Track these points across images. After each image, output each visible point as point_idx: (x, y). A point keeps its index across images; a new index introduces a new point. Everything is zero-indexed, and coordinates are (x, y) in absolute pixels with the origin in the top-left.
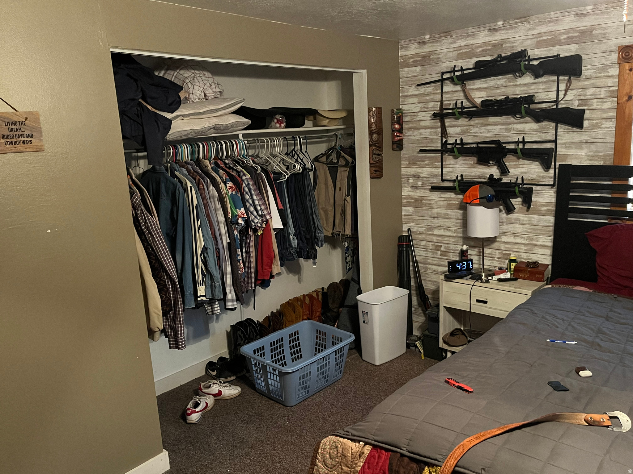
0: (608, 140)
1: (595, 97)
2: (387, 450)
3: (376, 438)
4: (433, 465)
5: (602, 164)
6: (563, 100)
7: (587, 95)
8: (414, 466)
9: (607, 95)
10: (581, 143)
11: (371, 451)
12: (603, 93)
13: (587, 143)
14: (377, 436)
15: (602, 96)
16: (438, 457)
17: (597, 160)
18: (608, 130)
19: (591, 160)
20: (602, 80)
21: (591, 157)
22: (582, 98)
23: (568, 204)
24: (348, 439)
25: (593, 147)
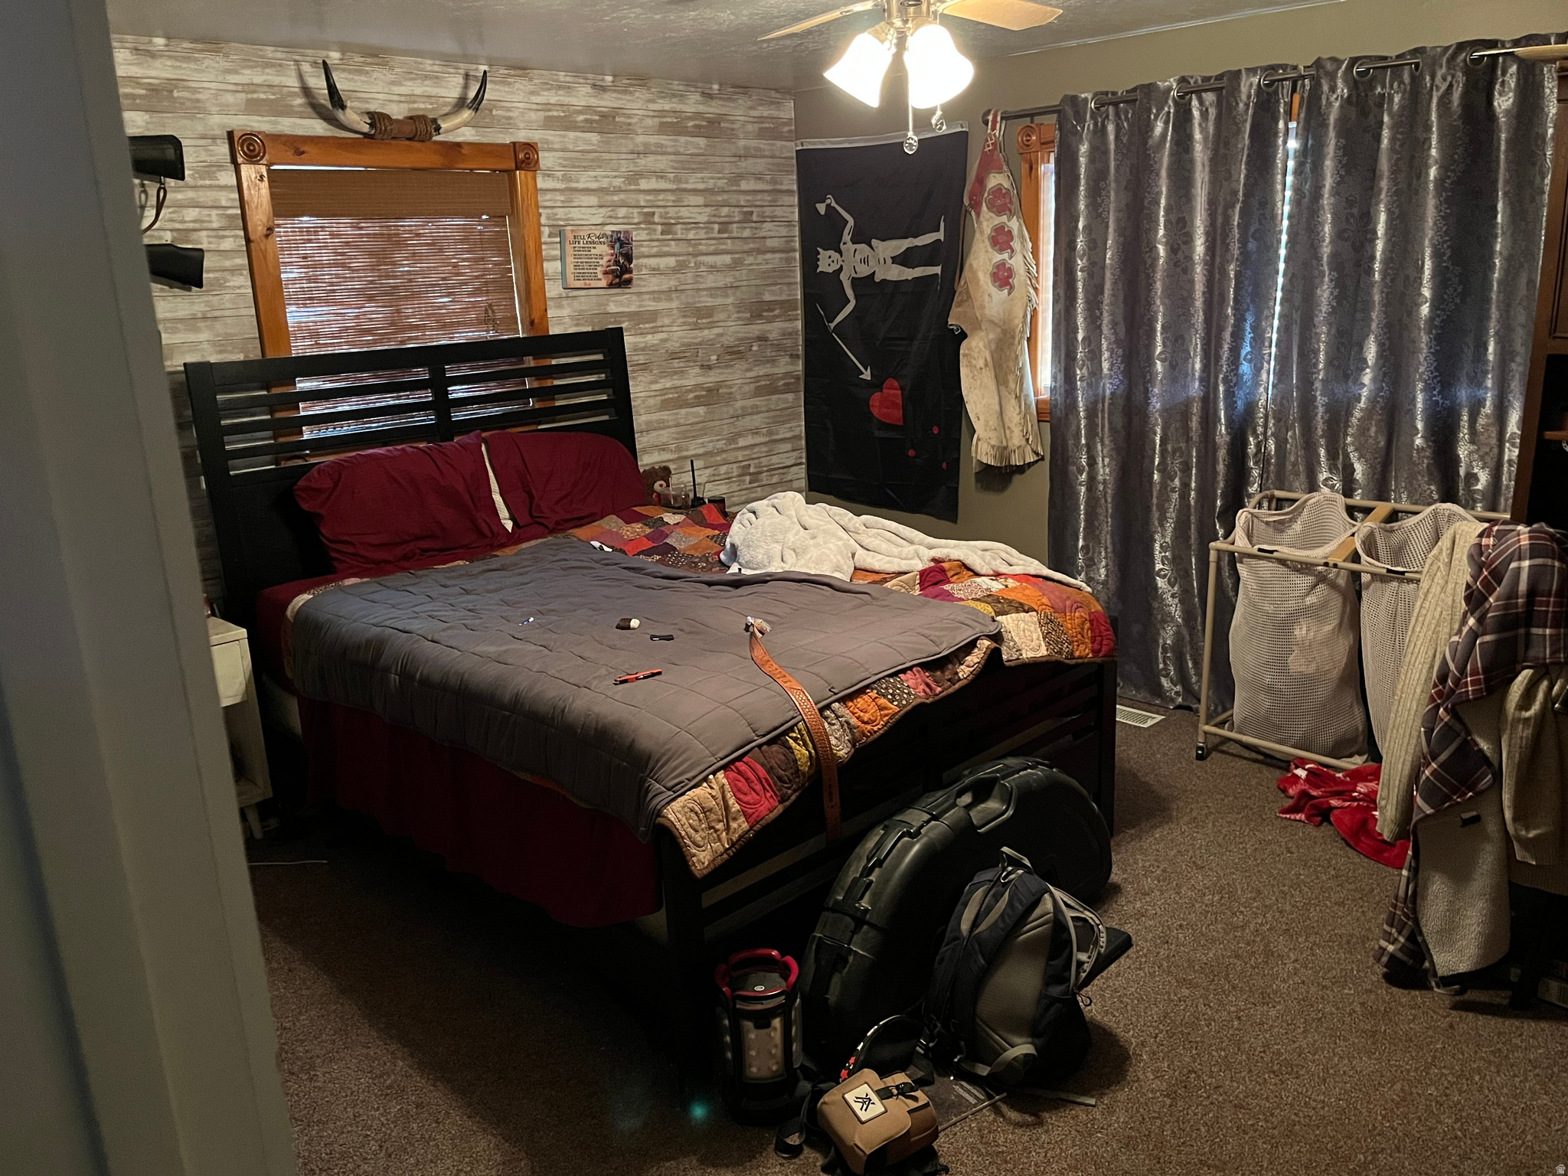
0: (244, 312)
1: (200, 225)
2: (739, 758)
3: (721, 755)
4: (791, 729)
5: (242, 359)
6: (154, 227)
7: (185, 222)
8: (775, 748)
9: (224, 223)
10: (194, 318)
11: (727, 777)
12: (215, 219)
13: (205, 318)
14: (719, 750)
15: (215, 225)
16: (791, 714)
17: (232, 352)
18: (238, 291)
19: (221, 352)
20: (208, 193)
21: (218, 345)
22: (178, 226)
23: (223, 444)
24: (690, 789)
25: (219, 327)
